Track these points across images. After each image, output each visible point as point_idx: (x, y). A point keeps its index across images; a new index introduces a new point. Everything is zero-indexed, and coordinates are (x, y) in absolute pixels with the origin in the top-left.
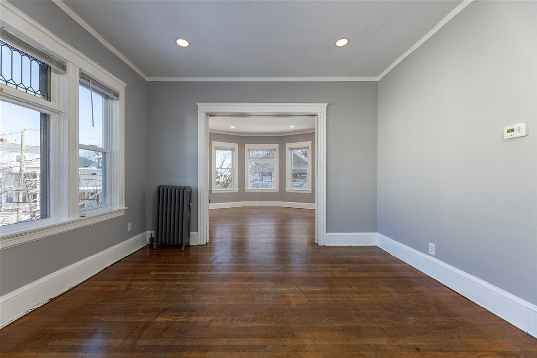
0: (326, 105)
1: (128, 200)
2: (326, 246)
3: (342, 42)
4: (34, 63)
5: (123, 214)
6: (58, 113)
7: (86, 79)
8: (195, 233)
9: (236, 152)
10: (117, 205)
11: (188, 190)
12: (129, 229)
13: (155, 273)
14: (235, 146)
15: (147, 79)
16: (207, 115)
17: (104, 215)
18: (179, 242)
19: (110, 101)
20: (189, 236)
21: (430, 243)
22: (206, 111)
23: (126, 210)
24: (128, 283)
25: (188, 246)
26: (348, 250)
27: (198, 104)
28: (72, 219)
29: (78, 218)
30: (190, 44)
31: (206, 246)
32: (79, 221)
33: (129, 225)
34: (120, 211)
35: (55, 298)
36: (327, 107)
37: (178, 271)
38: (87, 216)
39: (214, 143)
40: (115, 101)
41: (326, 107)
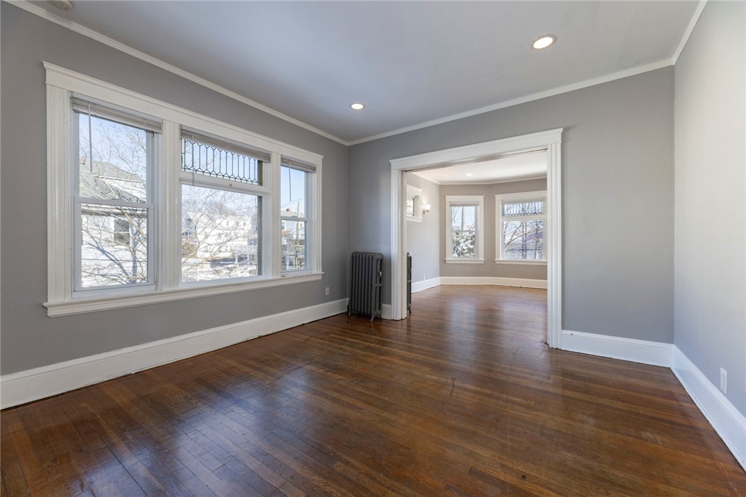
0: (561, 130)
1: (325, 267)
2: (560, 350)
3: (543, 43)
4: (252, 160)
5: (320, 278)
6: (266, 194)
7: (286, 162)
8: (388, 306)
9: (481, 208)
10: (315, 270)
11: (379, 257)
12: (327, 293)
13: (332, 335)
14: (480, 199)
15: (347, 144)
16: (402, 171)
17: (301, 277)
18: (369, 313)
19: (309, 174)
20: (380, 308)
21: (722, 369)
22: (400, 168)
23: (323, 275)
24: (307, 337)
25: (379, 319)
26: (591, 361)
27: (391, 161)
28: (275, 277)
29: (280, 277)
30: (364, 106)
31: (400, 322)
32: (280, 279)
33: (327, 289)
34: (316, 275)
35: (262, 337)
36: (562, 134)
37: (351, 338)
38: (287, 277)
39: (449, 199)
40: (313, 174)
41: (560, 134)
